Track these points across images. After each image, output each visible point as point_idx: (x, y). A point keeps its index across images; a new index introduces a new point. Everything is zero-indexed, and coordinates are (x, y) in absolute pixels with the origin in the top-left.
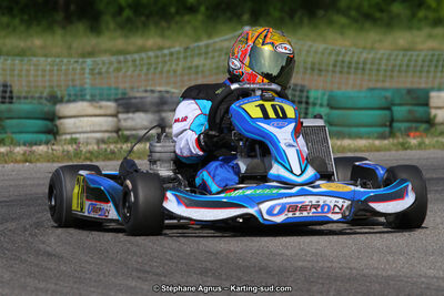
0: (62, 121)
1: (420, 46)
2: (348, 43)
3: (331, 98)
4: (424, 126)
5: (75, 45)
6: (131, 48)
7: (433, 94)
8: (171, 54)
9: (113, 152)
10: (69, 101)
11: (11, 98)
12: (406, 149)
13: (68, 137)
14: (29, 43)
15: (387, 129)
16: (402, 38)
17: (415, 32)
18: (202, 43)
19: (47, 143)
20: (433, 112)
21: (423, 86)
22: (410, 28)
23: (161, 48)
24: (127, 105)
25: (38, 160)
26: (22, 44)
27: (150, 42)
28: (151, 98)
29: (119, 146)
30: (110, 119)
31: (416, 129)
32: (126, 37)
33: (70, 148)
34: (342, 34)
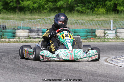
0: (17, 34)
1: (94, 19)
2: (79, 18)
3: (74, 30)
4: (94, 37)
5: (20, 17)
6: (32, 18)
7: (96, 30)
8: (40, 20)
9: (27, 41)
10: (18, 30)
11: (5, 29)
12: (90, 42)
13: (18, 37)
14: (10, 16)
15: (86, 37)
16: (91, 18)
17: (93, 16)
18: (47, 18)
19: (13, 38)
20: (96, 34)
21: (94, 28)
22: (92, 15)
23: (39, 18)
24: (31, 31)
25: (11, 42)
26: (9, 17)
27: (36, 17)
28: (36, 29)
29: (28, 39)
30: (27, 34)
31: (93, 38)
32: (31, 16)
33: (18, 40)
34: (78, 16)
